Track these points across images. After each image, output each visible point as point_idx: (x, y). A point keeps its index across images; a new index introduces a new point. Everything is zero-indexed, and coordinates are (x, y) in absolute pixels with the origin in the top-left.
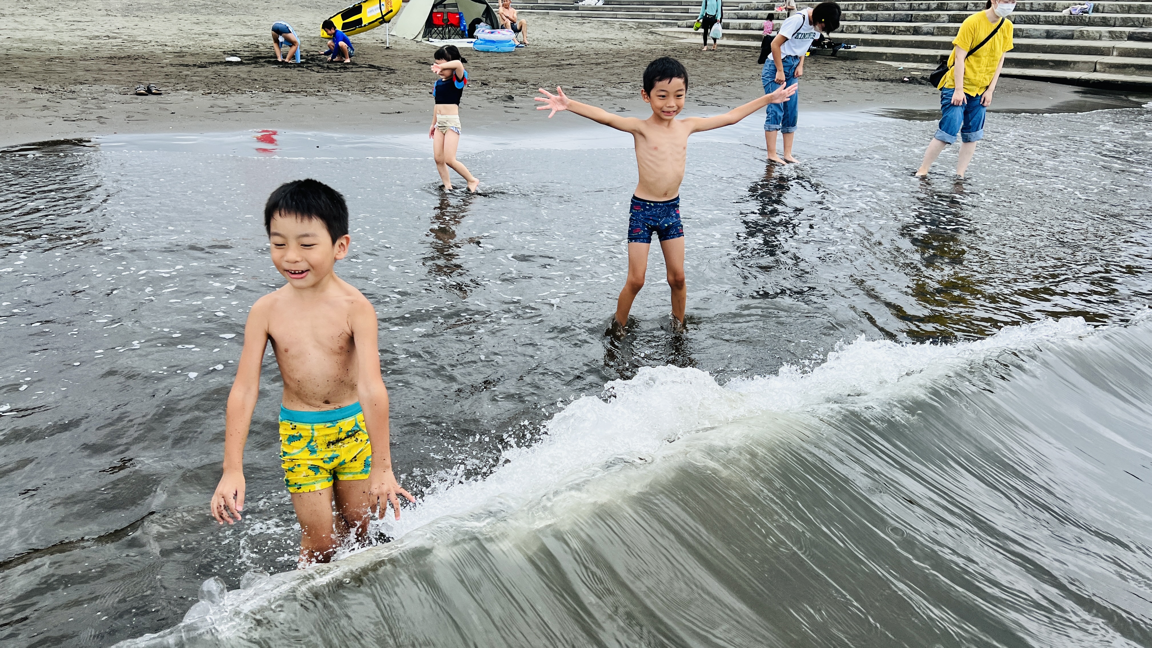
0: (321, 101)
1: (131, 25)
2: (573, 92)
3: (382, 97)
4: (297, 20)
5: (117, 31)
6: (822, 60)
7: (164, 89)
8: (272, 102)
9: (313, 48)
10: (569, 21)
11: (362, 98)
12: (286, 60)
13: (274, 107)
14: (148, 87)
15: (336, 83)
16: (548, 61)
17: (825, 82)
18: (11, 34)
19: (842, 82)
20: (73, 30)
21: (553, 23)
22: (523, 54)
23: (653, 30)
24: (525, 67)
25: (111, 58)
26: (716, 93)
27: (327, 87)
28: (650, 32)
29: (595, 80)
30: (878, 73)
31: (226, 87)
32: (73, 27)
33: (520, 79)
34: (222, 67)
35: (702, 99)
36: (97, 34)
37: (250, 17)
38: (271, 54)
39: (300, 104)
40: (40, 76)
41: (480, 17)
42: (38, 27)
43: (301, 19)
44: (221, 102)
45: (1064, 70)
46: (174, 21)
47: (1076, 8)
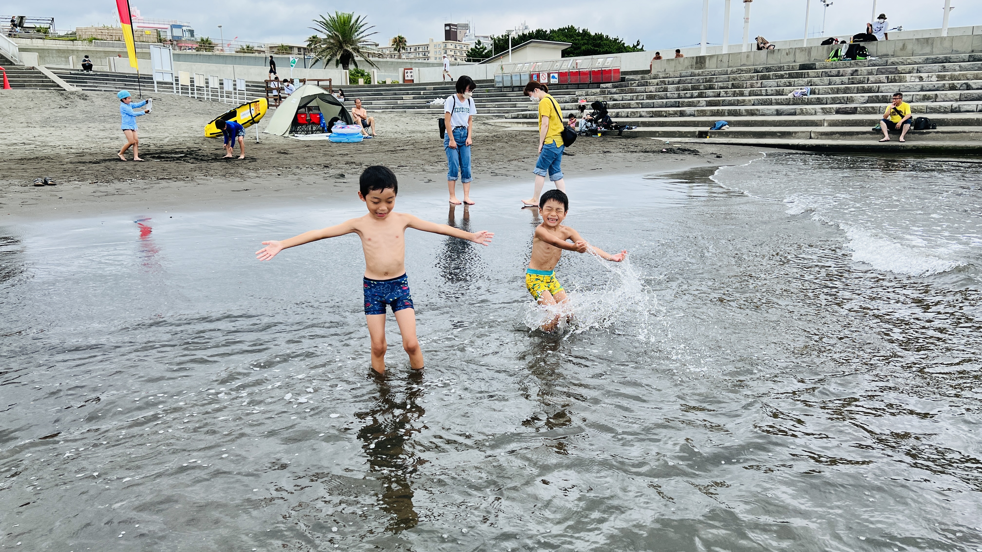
0: (186, 185)
1: (46, 133)
3: (238, 179)
4: (190, 124)
5: (34, 139)
6: (610, 139)
7: (59, 181)
8: (145, 187)
9: (195, 146)
10: (420, 117)
11: (221, 181)
13: (146, 190)
14: (45, 180)
15: (204, 171)
16: (386, 148)
17: (601, 155)
21: (407, 120)
24: (366, 153)
25: (22, 159)
26: (511, 166)
27: (195, 174)
28: (484, 123)
29: (419, 161)
30: (647, 147)
31: (112, 178)
33: (358, 162)
34: (112, 162)
36: (15, 142)
37: (150, 124)
38: (159, 151)
39: (169, 187)
41: (337, 116)
43: (192, 124)
44: (102, 189)
45: (788, 138)
46: (84, 129)
47: (797, 92)
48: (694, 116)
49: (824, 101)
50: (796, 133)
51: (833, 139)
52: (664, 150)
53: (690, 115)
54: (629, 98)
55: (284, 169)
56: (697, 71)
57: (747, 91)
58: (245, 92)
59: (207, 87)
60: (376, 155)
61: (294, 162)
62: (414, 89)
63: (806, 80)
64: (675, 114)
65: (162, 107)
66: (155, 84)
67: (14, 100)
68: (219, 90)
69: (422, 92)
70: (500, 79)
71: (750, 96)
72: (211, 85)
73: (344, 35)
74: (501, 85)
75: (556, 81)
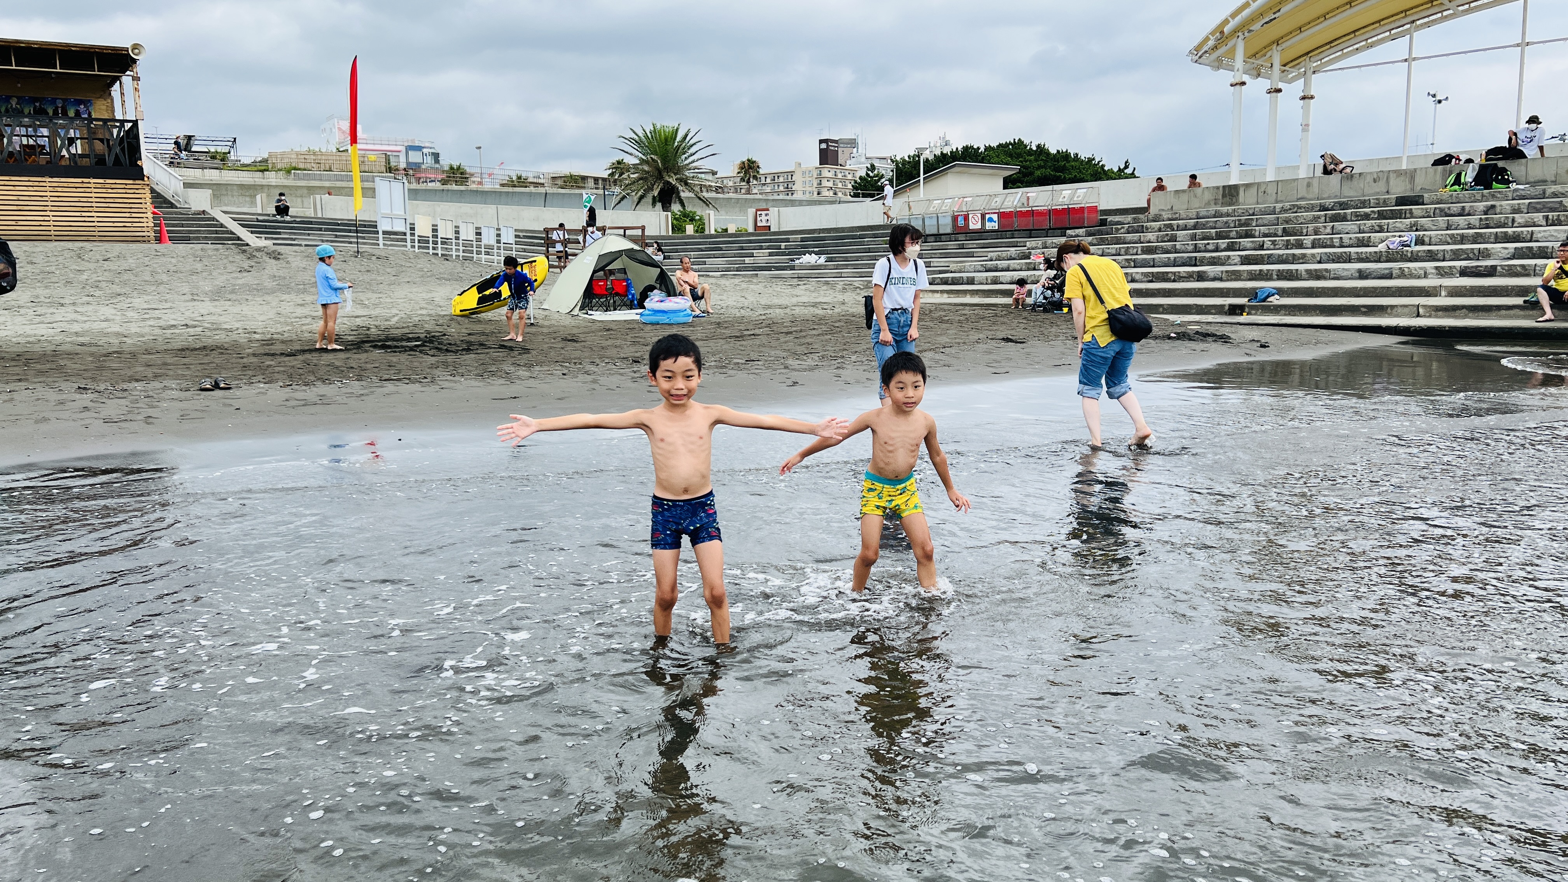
0: (423, 389)
1: (219, 310)
2: (743, 367)
3: (502, 381)
4: (430, 295)
5: (200, 318)
7: (236, 382)
8: (363, 392)
9: (438, 328)
10: (780, 283)
11: (476, 383)
13: (364, 398)
14: (215, 382)
15: (451, 368)
16: (728, 332)
18: (65, 326)
20: (144, 320)
21: (759, 288)
22: (702, 325)
25: (183, 350)
27: (437, 372)
29: (777, 352)
31: (312, 378)
32: (146, 316)
36: (173, 323)
37: (370, 295)
38: (383, 337)
39: (397, 393)
40: (89, 374)
41: (653, 283)
42: (102, 318)
43: (434, 294)
44: (299, 395)
45: (1380, 316)
46: (274, 304)
47: (1394, 241)
48: (1221, 279)
49: (1440, 256)
50: (1392, 307)
51: (1455, 317)
52: (1173, 335)
53: (1214, 279)
55: (572, 365)
56: (1225, 209)
57: (1308, 240)
58: (514, 246)
59: (457, 238)
60: (711, 343)
61: (586, 354)
62: (770, 241)
63: (1408, 221)
64: (1189, 277)
65: (388, 270)
66: (381, 235)
67: (173, 261)
68: (474, 243)
69: (783, 244)
71: (1313, 247)
72: (463, 236)
73: (665, 158)
75: (994, 226)
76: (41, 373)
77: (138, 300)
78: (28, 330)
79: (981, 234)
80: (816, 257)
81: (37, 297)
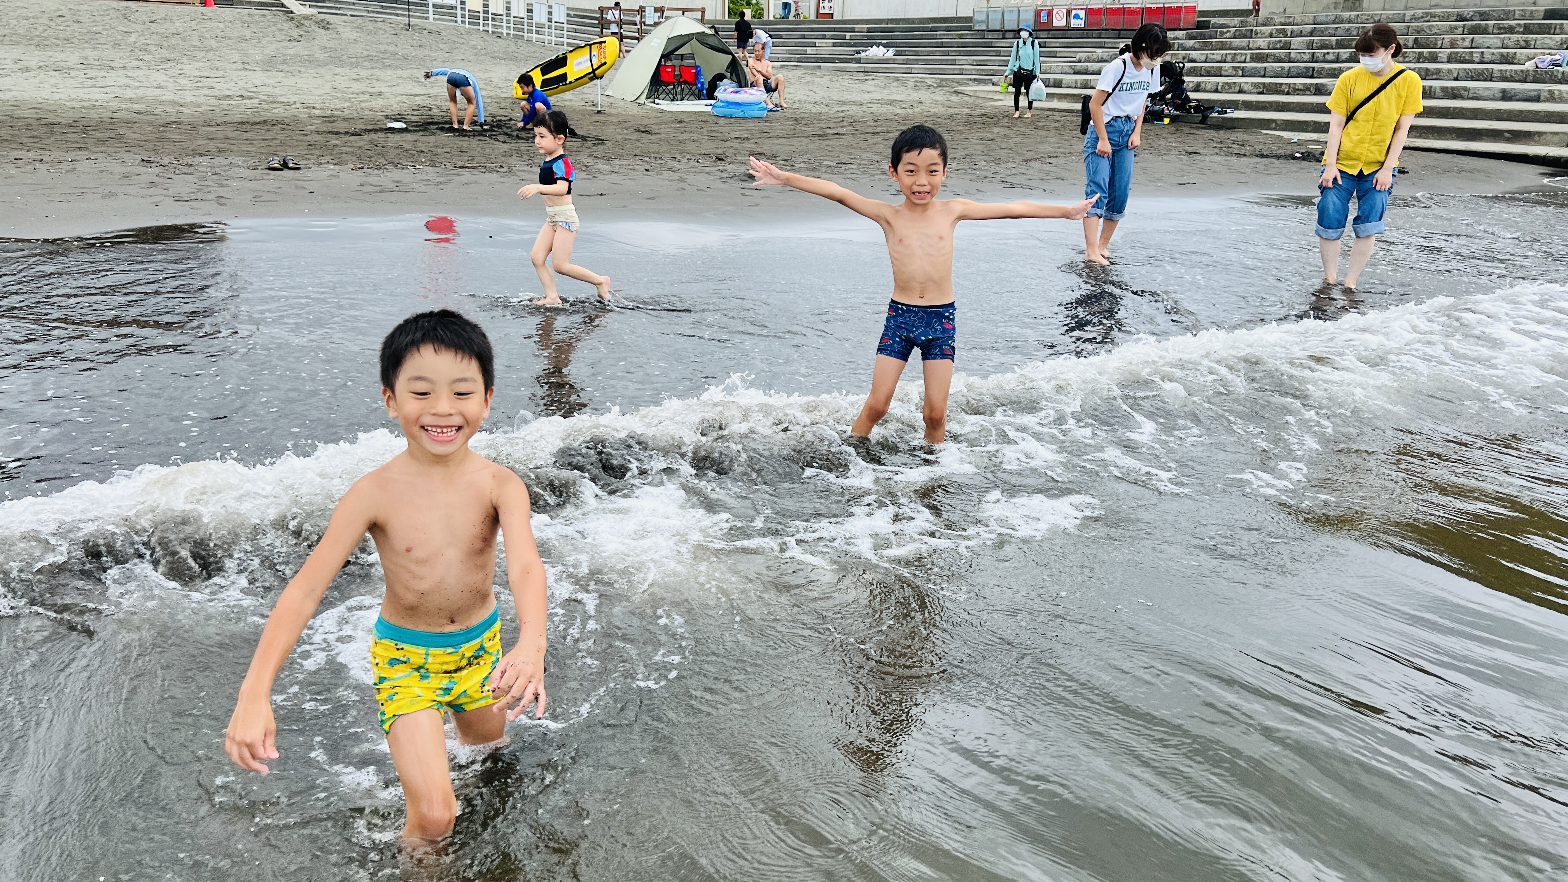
0: (502, 180)
1: (272, 82)
2: (836, 170)
4: (486, 75)
5: (255, 89)
6: (1186, 130)
7: (305, 162)
8: (439, 180)
9: (502, 112)
10: (847, 77)
12: (465, 127)
13: (441, 186)
14: (284, 160)
16: (809, 130)
17: (1185, 158)
18: (118, 91)
19: (1208, 159)
20: (198, 88)
21: (825, 81)
22: (777, 120)
23: (959, 88)
24: (778, 137)
25: (242, 123)
26: (1031, 171)
27: (513, 161)
28: (955, 92)
29: (869, 155)
30: (1261, 147)
31: (383, 161)
32: (199, 84)
33: (768, 153)
34: (380, 134)
35: (1009, 179)
36: (228, 93)
38: (447, 119)
39: (476, 182)
40: (150, 146)
41: (723, 72)
42: (155, 84)
43: (490, 74)
44: (374, 180)
45: (1525, 144)
46: (328, 77)
47: (1544, 59)
50: (1540, 134)
52: (1297, 155)
54: (1219, 58)
55: (653, 160)
56: (1346, 15)
57: (1443, 54)
58: (565, 26)
59: (508, 15)
60: (794, 141)
61: (665, 148)
62: (834, 30)
63: (1558, 37)
64: (1305, 90)
65: (442, 46)
66: (431, 8)
67: (221, 26)
68: (526, 20)
69: (848, 34)
70: (983, 17)
71: (1448, 62)
72: (514, 13)
74: (984, 27)
75: (1080, 23)
76: (103, 141)
77: (189, 67)
78: (81, 93)
79: (1065, 31)
80: (885, 50)
81: (86, 58)
